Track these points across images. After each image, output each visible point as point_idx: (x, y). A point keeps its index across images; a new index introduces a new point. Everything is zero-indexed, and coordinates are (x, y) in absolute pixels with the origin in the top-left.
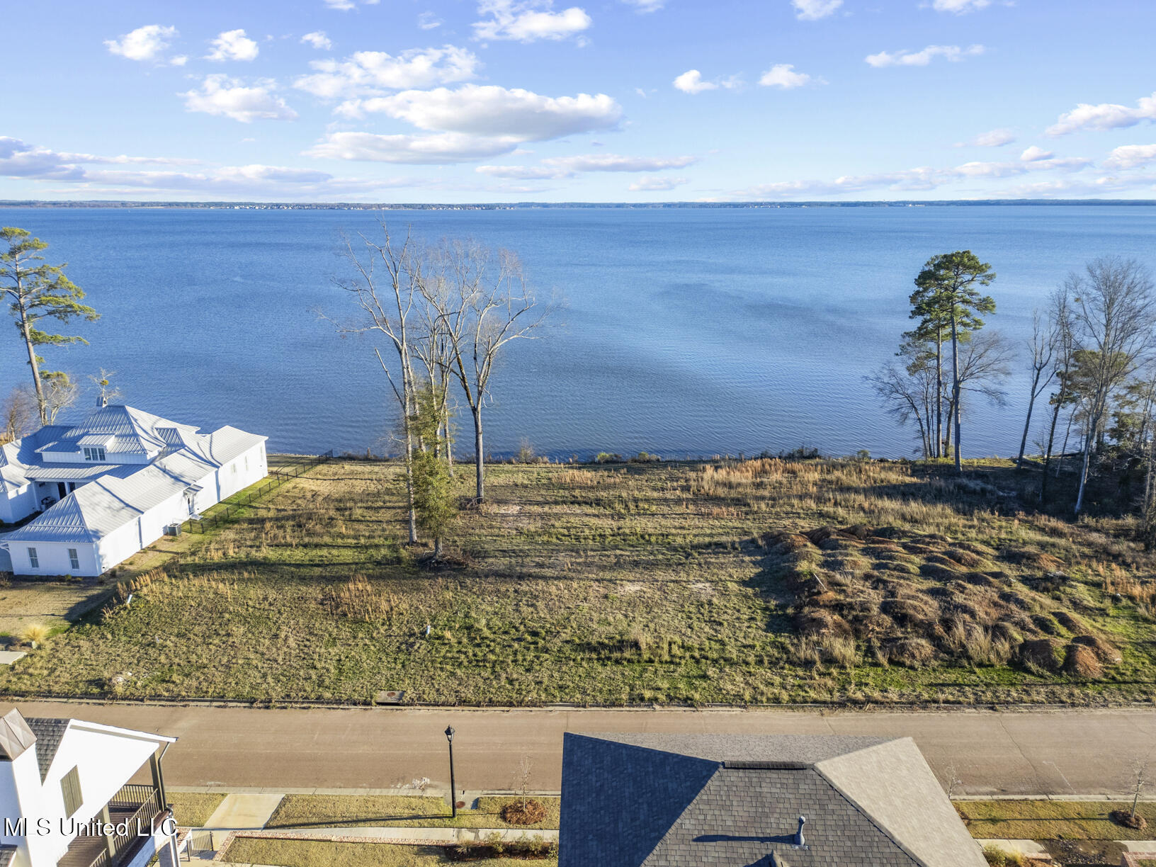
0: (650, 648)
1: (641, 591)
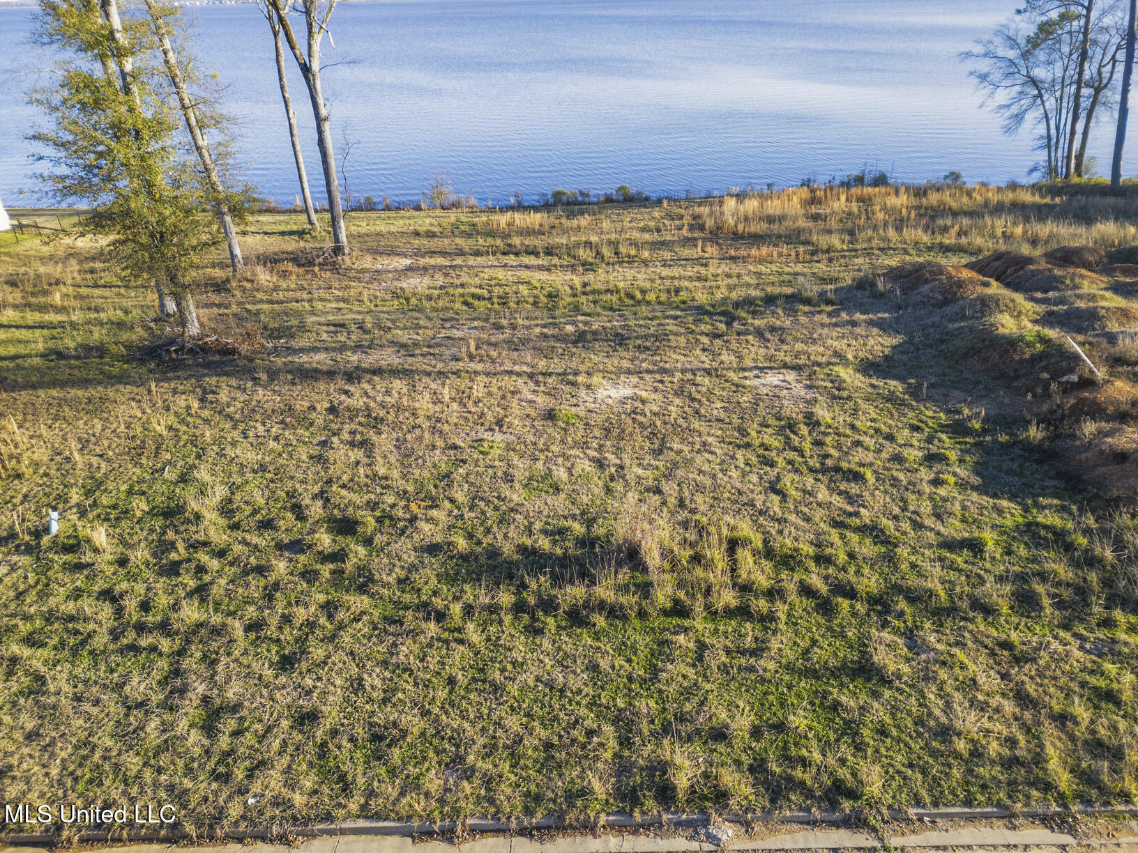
1: (634, 398)
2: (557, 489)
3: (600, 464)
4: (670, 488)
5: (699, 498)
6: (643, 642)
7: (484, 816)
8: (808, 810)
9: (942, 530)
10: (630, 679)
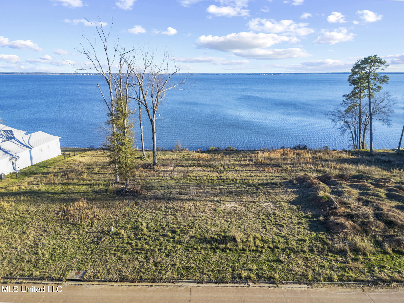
0: (243, 241)
1: (234, 207)
2: (218, 226)
3: (227, 221)
4: (242, 227)
5: (248, 229)
6: (236, 255)
7: (208, 280)
8: (265, 281)
9: (298, 237)
10: (234, 261)
